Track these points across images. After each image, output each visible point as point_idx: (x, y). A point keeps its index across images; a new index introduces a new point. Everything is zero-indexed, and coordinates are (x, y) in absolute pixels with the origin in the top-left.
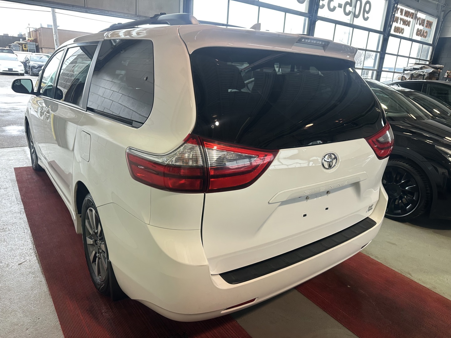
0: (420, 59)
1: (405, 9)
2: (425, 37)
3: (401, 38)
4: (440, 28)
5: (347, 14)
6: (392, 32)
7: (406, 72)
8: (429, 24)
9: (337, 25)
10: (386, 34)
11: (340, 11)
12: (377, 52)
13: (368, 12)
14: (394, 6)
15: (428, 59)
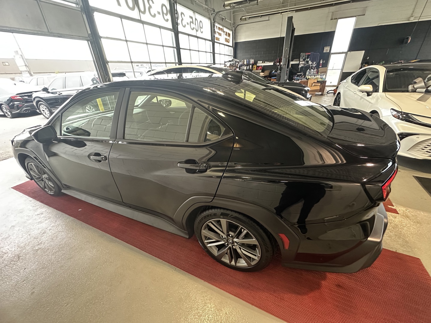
0: (229, 55)
1: (219, 26)
2: (229, 42)
3: (220, 43)
4: (234, 37)
5: (193, 29)
6: (215, 41)
7: (226, 63)
8: (229, 35)
9: (189, 36)
10: (213, 41)
11: (188, 27)
12: (211, 53)
13: (202, 28)
14: (213, 24)
15: (232, 55)
